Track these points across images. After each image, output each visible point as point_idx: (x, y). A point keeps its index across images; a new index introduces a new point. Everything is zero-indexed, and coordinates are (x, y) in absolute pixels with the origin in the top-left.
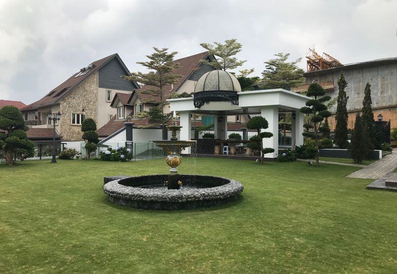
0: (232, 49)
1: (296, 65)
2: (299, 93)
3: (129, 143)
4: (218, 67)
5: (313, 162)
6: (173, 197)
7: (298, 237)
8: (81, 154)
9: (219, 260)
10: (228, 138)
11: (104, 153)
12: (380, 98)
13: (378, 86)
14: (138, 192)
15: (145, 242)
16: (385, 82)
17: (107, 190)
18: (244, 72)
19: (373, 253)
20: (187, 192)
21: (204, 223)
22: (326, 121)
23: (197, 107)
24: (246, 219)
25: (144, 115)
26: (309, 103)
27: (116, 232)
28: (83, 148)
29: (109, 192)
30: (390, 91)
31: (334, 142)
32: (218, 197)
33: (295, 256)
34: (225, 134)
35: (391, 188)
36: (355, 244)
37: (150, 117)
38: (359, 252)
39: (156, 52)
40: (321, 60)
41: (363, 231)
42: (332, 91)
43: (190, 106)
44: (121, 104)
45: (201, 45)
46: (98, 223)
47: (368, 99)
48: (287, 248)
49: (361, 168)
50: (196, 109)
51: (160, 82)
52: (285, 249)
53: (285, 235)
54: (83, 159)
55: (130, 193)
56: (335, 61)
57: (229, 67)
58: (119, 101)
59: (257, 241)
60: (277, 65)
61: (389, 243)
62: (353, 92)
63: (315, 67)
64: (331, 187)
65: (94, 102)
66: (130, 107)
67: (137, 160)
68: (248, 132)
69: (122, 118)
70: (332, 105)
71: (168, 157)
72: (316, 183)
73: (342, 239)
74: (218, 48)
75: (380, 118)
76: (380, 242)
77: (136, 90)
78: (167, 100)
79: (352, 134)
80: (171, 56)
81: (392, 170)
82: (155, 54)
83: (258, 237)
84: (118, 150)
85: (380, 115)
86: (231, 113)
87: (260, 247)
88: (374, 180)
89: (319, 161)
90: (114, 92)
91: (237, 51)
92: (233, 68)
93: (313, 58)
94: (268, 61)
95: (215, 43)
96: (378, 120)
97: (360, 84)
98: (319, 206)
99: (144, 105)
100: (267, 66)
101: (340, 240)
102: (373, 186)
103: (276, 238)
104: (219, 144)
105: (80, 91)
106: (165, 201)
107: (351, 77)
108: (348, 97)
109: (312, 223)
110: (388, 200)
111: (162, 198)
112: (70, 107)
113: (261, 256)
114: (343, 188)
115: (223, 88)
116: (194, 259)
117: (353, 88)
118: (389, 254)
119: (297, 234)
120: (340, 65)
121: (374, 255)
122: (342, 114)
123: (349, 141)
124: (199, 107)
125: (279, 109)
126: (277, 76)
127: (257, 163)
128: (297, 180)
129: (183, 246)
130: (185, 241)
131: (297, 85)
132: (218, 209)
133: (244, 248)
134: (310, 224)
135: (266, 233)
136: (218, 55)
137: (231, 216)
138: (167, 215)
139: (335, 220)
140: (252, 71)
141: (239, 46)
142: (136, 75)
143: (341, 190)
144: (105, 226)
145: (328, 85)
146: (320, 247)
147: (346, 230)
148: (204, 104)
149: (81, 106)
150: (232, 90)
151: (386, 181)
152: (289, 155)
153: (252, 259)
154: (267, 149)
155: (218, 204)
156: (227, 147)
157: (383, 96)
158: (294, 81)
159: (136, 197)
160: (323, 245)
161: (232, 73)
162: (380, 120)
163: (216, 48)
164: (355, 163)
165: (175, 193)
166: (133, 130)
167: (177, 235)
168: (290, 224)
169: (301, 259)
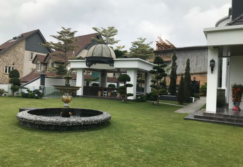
0: (112, 33)
1: (149, 45)
2: (151, 62)
3: (42, 86)
4: (103, 42)
5: (155, 103)
6: (63, 123)
7: (140, 149)
8: (8, 92)
9: (87, 164)
10: (107, 86)
11: (24, 93)
12: (195, 68)
13: (194, 61)
14: (40, 119)
15: (39, 152)
16: (198, 59)
17: (18, 117)
18: (119, 47)
19: (183, 158)
20: (73, 119)
21: (82, 140)
22: (165, 79)
23: (88, 66)
24: (110, 137)
25: (53, 69)
26: (155, 68)
27: (19, 146)
28: (9, 89)
29: (20, 118)
30: (200, 64)
31: (169, 92)
32: (94, 123)
33: (137, 161)
34: (105, 84)
35: (197, 119)
36: (173, 153)
37: (57, 71)
38: (175, 157)
39: (63, 30)
40: (164, 43)
41: (179, 144)
42: (169, 62)
43: (84, 65)
44: (39, 62)
45: (93, 28)
46: (7, 139)
47: (188, 68)
48: (132, 155)
49: (183, 107)
50: (88, 67)
51: (65, 49)
52: (131, 156)
53: (132, 147)
54: (9, 96)
55: (34, 120)
56: (172, 45)
57: (110, 43)
58: (38, 60)
59: (114, 151)
60: (139, 45)
61: (193, 152)
62: (181, 63)
63: (161, 47)
64: (164, 118)
65: (21, 60)
66: (45, 64)
67: (46, 98)
68: (120, 84)
69: (39, 70)
70: (169, 70)
71: (63, 96)
72: (155, 115)
73: (166, 149)
74: (104, 31)
75: (194, 79)
76: (188, 151)
77: (50, 53)
78: (69, 61)
79: (179, 87)
80: (73, 34)
81: (199, 109)
82: (62, 31)
83: (115, 149)
84: (34, 91)
85: (195, 78)
86: (110, 71)
87: (115, 155)
88: (189, 114)
89: (159, 102)
90: (35, 54)
91: (115, 34)
92: (112, 44)
93: (160, 42)
94: (133, 42)
95: (101, 28)
96: (193, 80)
97: (185, 59)
98: (156, 129)
99: (54, 63)
100: (132, 45)
101: (165, 150)
102: (187, 118)
103: (127, 149)
104: (101, 90)
105: (12, 52)
106: (57, 125)
107: (180, 55)
108: (177, 66)
109: (150, 140)
110: (194, 126)
111: (55, 123)
112: (4, 61)
113: (115, 161)
114: (171, 119)
115: (105, 55)
116: (70, 164)
117: (181, 61)
118: (192, 158)
119: (139, 146)
120: (174, 47)
121: (183, 159)
122: (174, 76)
123: (177, 91)
124: (89, 66)
125: (138, 70)
126: (138, 51)
127: (123, 102)
128: (145, 113)
129: (64, 155)
130: (67, 152)
131: (149, 57)
132: (93, 131)
133: (105, 156)
134: (149, 140)
135: (121, 146)
136: (103, 35)
137: (100, 135)
138: (58, 134)
139: (164, 138)
140: (124, 47)
141: (116, 31)
142: (49, 44)
143: (169, 120)
144: (13, 142)
145: (167, 59)
146: (152, 155)
147: (169, 144)
148: (92, 65)
149: (12, 61)
150: (110, 57)
151: (195, 115)
152: (142, 98)
153: (109, 163)
154: (129, 94)
155: (93, 127)
156: (106, 92)
157: (196, 66)
158: (148, 55)
159: (38, 122)
160: (154, 153)
161: (111, 47)
162: (194, 80)
163: (102, 31)
164: (180, 104)
165: (65, 120)
166: (45, 78)
167: (62, 147)
168: (136, 140)
169: (140, 162)
